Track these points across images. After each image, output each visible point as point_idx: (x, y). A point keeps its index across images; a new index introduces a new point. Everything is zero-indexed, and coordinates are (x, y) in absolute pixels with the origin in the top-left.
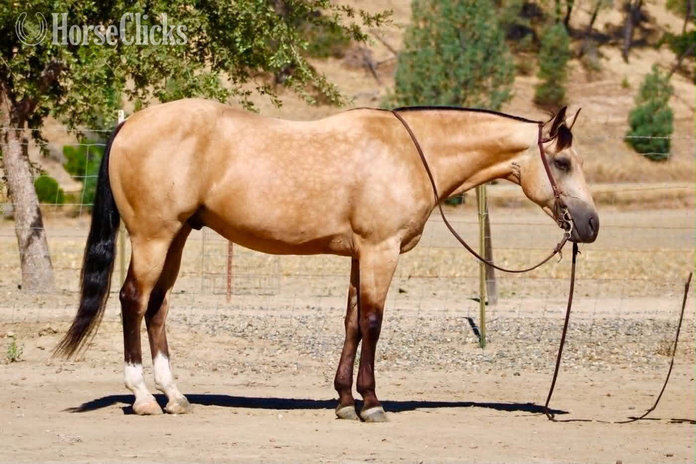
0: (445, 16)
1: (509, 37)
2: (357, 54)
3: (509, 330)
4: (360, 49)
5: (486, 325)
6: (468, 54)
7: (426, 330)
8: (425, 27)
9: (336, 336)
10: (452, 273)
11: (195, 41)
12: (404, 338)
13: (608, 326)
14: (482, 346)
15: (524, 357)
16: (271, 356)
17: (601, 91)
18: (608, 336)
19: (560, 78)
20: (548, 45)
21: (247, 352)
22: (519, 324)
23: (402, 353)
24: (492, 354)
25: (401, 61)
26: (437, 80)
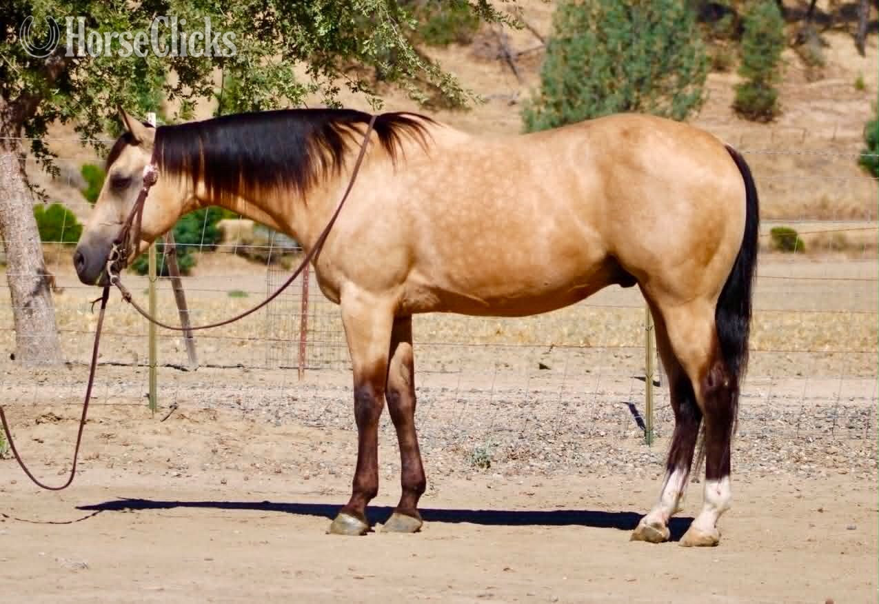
1: (700, 19)
2: (489, 41)
4: (494, 33)
5: (655, 412)
6: (643, 42)
7: (572, 420)
8: (584, 4)
9: (446, 426)
10: (615, 342)
11: (259, 20)
12: (541, 431)
13: (823, 415)
14: (649, 442)
17: (826, 94)
18: (823, 430)
19: (770, 76)
20: (754, 31)
21: (323, 447)
23: (537, 450)
24: (662, 453)
25: (549, 51)
26: (600, 78)
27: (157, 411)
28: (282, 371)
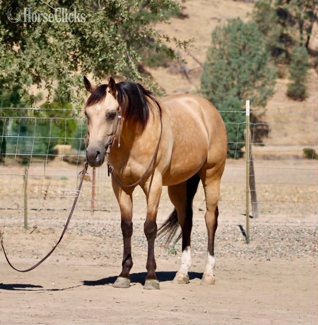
0: (232, 41)
1: (273, 55)
2: (177, 65)
3: (264, 233)
5: (250, 229)
6: (246, 65)
8: (220, 47)
10: (233, 199)
11: (72, 55)
12: (199, 238)
14: (247, 243)
15: (274, 249)
16: (116, 248)
19: (303, 80)
20: (296, 60)
21: (102, 245)
22: (270, 229)
23: (198, 246)
24: (253, 247)
25: (204, 68)
26: (227, 81)
27: (28, 229)
28: (84, 212)
